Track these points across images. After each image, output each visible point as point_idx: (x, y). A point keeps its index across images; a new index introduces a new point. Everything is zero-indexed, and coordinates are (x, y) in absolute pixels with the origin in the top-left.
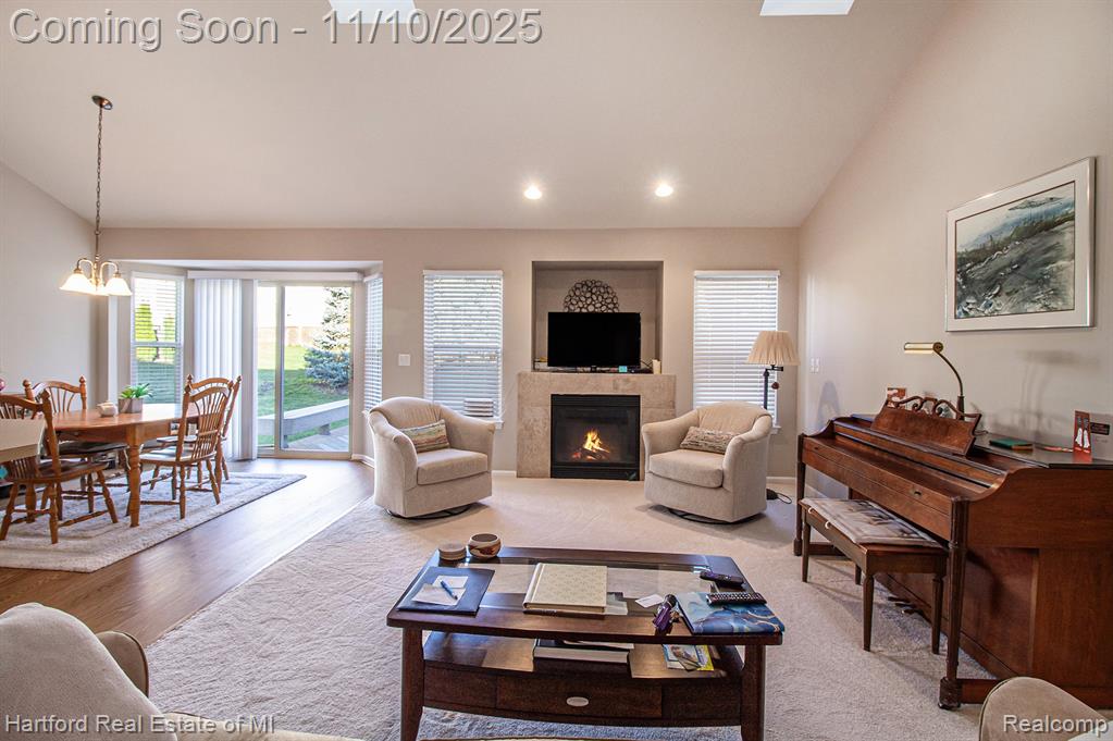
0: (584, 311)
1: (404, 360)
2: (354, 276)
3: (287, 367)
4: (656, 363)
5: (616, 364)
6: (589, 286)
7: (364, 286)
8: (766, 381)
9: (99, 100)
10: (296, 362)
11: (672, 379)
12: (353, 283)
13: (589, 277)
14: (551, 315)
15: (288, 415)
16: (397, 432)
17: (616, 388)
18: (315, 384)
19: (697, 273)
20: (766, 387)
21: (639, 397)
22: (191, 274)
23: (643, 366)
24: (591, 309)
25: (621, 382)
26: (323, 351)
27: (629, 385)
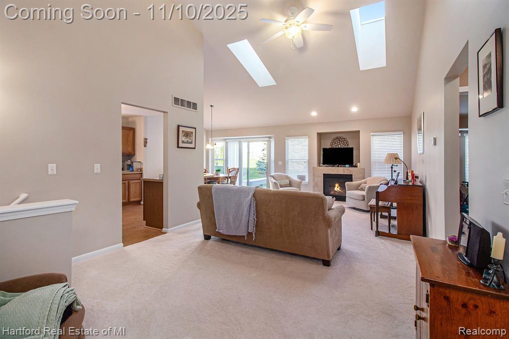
0: (337, 147)
1: (280, 163)
2: (267, 139)
3: (250, 167)
4: (358, 164)
5: (345, 164)
6: (338, 139)
7: (270, 141)
8: (392, 170)
9: (211, 106)
10: (253, 165)
11: (364, 169)
12: (267, 141)
13: (339, 136)
14: (324, 149)
15: (250, 181)
16: (275, 181)
17: (344, 172)
18: (259, 173)
19: (372, 134)
20: (392, 172)
21: (352, 175)
22: (227, 140)
23: (354, 164)
24: (339, 146)
25: (345, 170)
26: (262, 161)
27: (349, 171)
